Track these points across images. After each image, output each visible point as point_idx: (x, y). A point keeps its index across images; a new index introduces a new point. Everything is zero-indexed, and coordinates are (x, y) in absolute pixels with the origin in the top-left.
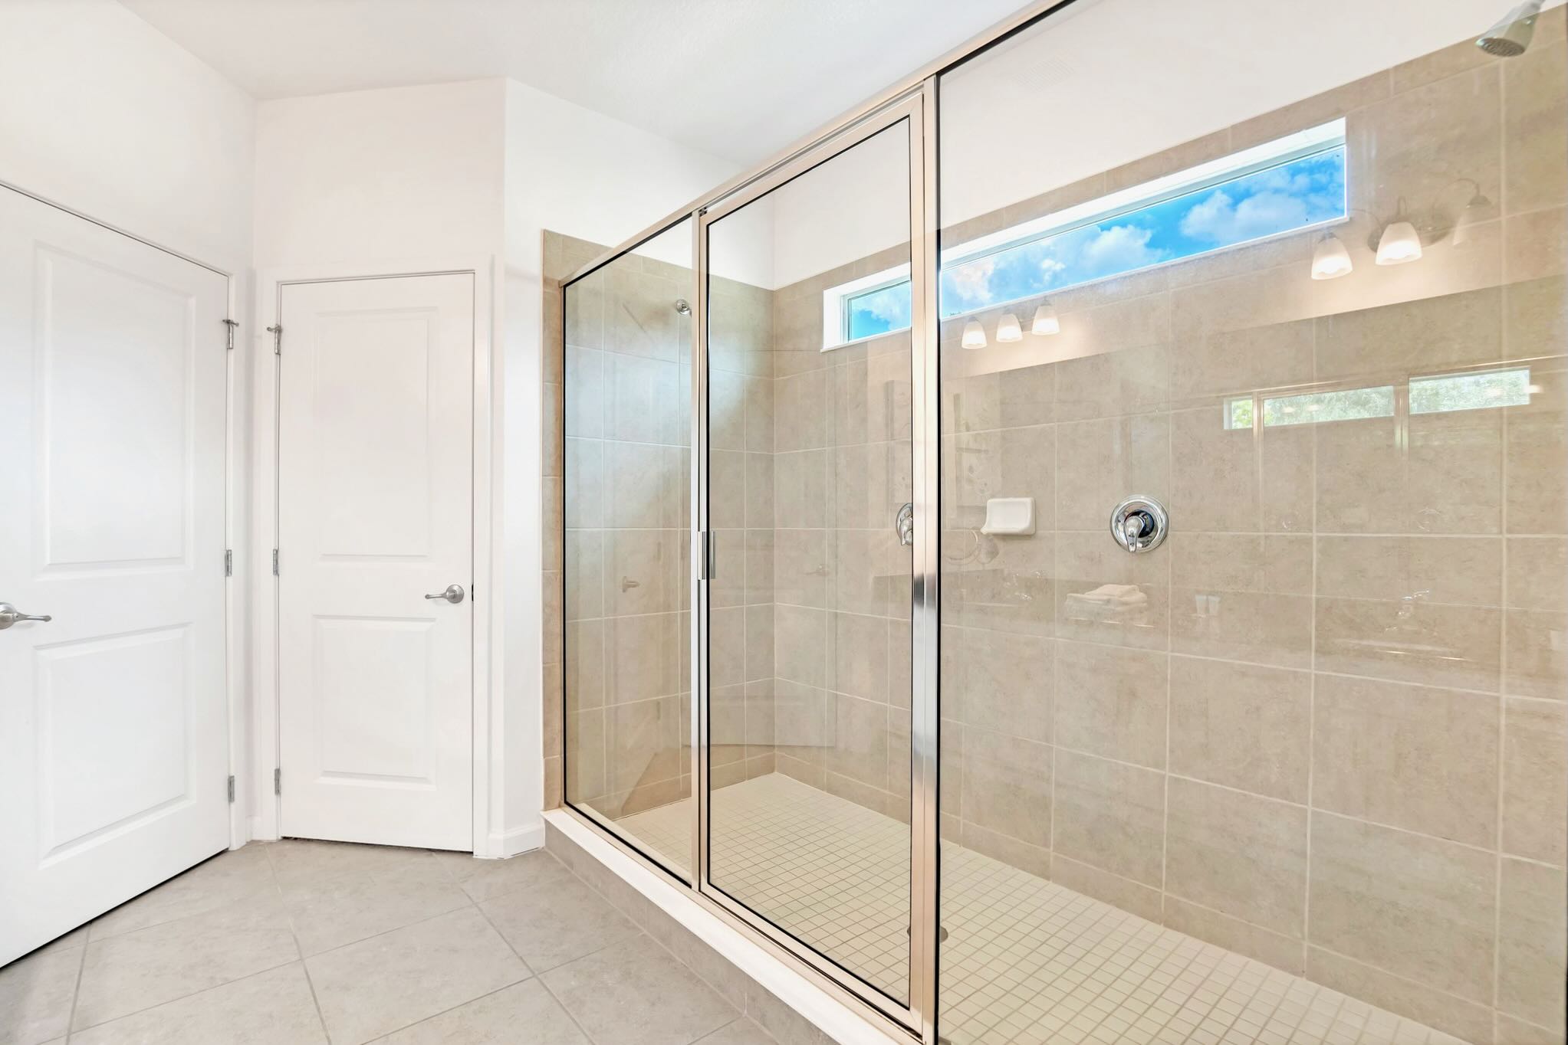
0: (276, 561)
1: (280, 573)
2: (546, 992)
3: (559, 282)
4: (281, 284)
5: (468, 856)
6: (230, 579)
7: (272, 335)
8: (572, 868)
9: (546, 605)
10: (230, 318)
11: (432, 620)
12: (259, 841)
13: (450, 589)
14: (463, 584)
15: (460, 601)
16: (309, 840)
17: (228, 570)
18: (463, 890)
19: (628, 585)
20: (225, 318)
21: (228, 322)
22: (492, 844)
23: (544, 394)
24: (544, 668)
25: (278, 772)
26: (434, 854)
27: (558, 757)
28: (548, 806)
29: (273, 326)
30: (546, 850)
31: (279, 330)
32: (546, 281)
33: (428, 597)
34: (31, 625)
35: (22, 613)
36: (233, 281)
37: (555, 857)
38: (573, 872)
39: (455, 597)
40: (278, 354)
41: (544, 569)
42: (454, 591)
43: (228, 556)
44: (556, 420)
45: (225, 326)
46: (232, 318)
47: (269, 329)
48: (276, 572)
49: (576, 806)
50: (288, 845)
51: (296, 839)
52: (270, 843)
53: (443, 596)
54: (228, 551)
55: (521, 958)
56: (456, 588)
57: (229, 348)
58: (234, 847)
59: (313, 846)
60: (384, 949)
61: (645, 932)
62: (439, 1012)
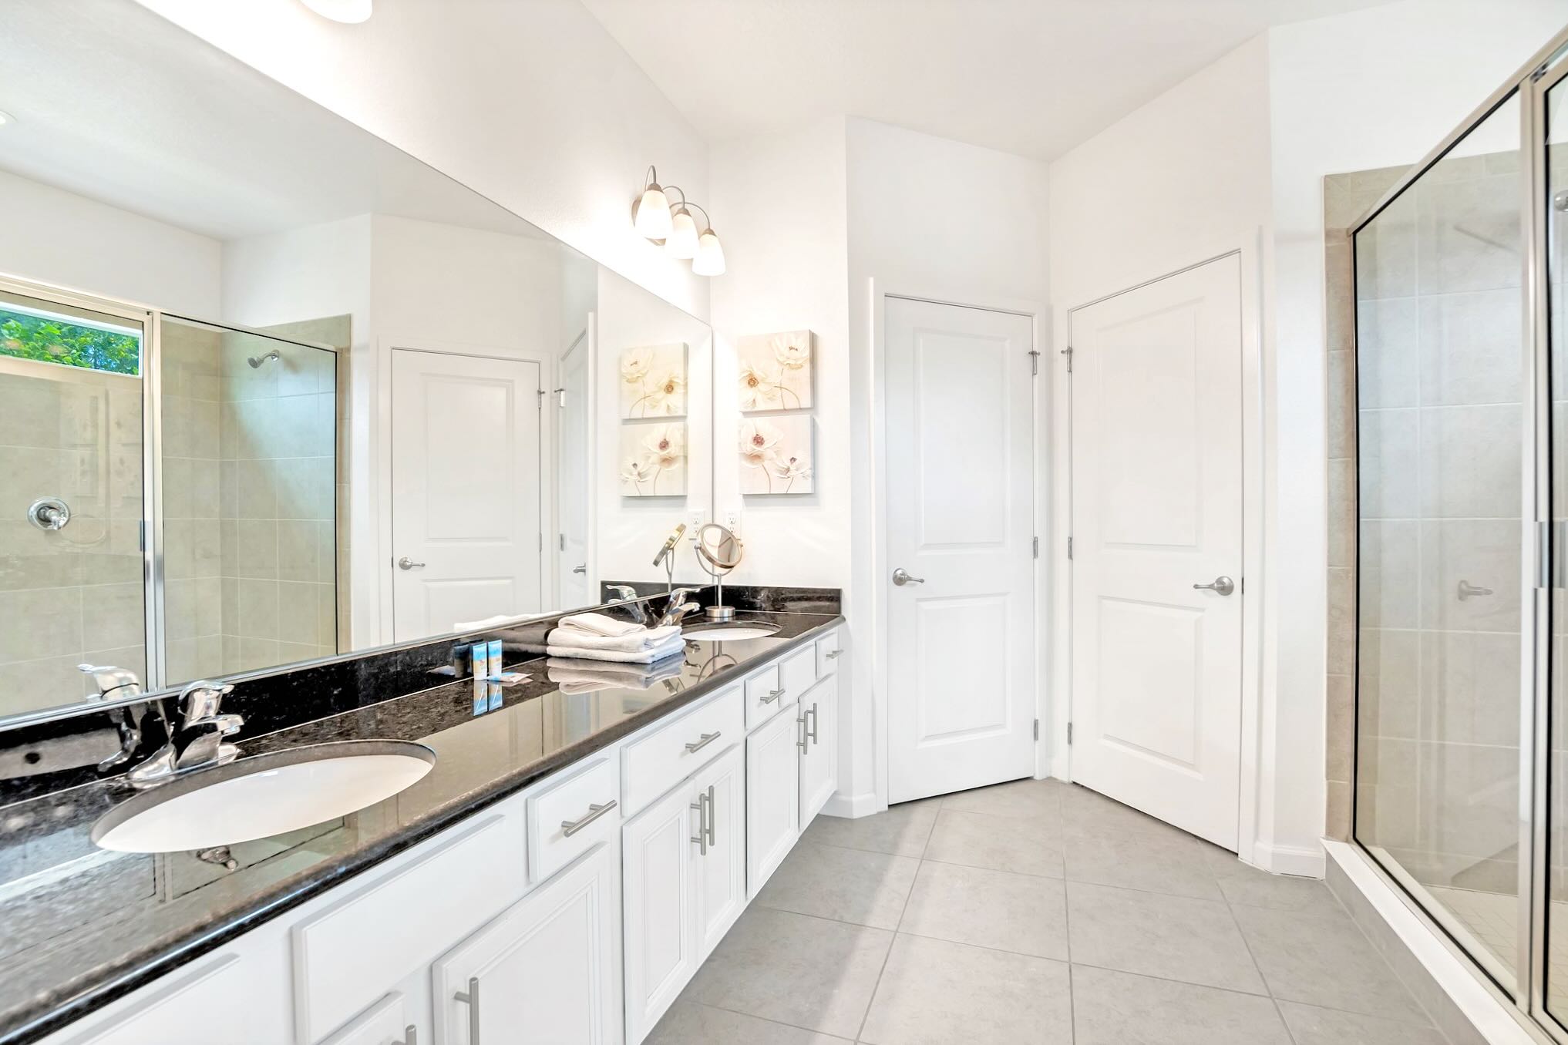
0: (1070, 548)
1: (1073, 557)
2: (1279, 1020)
3: (1348, 230)
4: (1071, 311)
5: (1233, 856)
6: (1036, 561)
7: (1065, 357)
8: (1354, 916)
9: (1331, 607)
10: (1034, 350)
11: (1203, 610)
12: (1055, 779)
13: (1219, 581)
14: (1232, 575)
15: (1229, 594)
16: (1092, 791)
17: (1035, 554)
18: (1217, 885)
19: (1465, 593)
20: (1031, 351)
21: (1033, 353)
22: (1259, 853)
23: (1329, 364)
24: (1329, 678)
25: (1070, 725)
26: (1198, 841)
27: (1347, 783)
28: (1331, 833)
29: (1065, 349)
30: (1326, 884)
31: (1070, 351)
32: (1329, 235)
33: (1196, 587)
34: (913, 585)
35: (910, 576)
36: (1035, 319)
37: (1335, 895)
38: (1354, 919)
39: (1225, 589)
40: (1070, 371)
41: (1329, 565)
42: (1223, 583)
43: (1035, 542)
44: (1347, 392)
45: (1031, 356)
46: (1036, 349)
47: (1063, 352)
48: (1070, 556)
49: (1368, 848)
50: (1076, 790)
51: (1083, 786)
52: (1063, 783)
53: (1211, 587)
54: (1035, 538)
55: (1261, 974)
56: (1226, 580)
57: (1034, 374)
58: (1037, 777)
59: (1094, 797)
60: (1131, 903)
61: (1438, 1028)
62: (1163, 977)
